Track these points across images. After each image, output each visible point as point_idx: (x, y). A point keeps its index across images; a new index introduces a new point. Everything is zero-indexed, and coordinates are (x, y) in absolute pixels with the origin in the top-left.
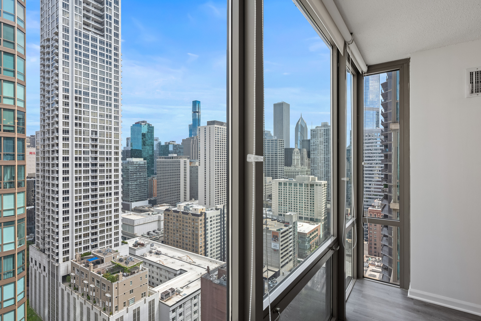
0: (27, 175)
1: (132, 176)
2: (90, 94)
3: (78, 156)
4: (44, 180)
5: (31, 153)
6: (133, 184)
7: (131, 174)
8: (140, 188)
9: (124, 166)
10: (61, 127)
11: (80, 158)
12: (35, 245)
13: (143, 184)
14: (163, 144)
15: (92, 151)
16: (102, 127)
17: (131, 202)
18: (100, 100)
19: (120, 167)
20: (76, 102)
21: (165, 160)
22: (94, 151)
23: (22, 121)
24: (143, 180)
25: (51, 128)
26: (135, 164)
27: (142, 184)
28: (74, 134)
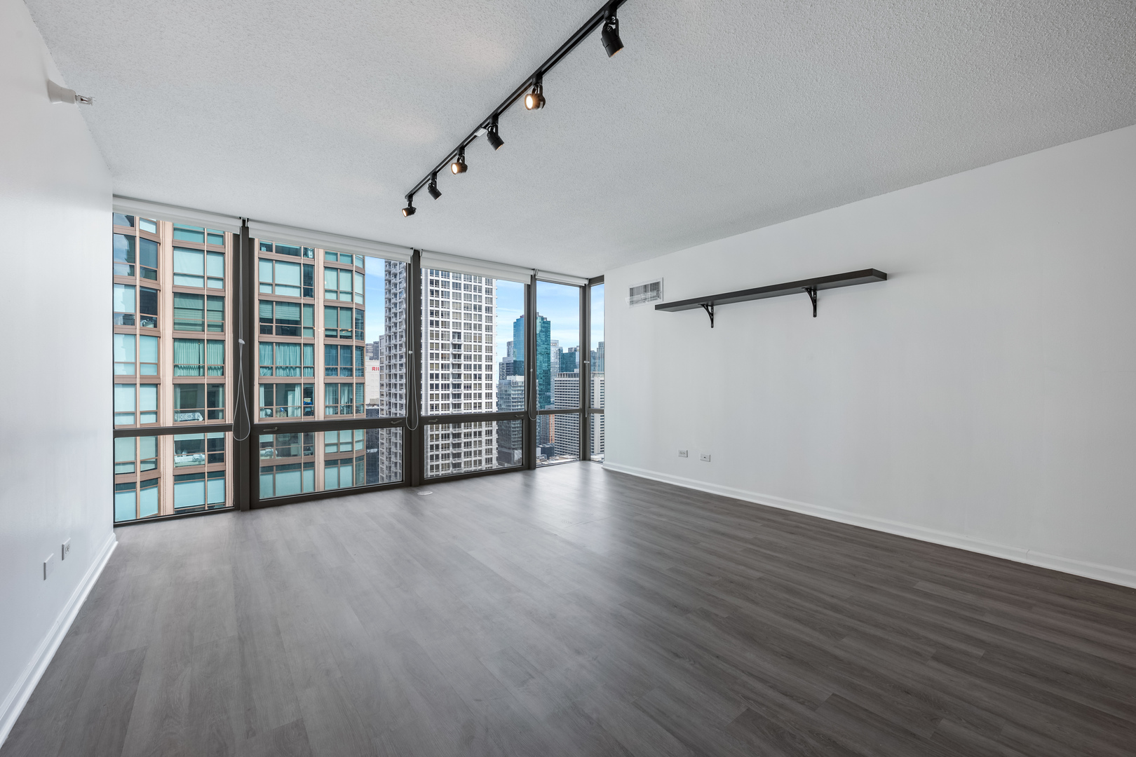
0: (367, 402)
3: (434, 372)
5: (374, 369)
7: (513, 402)
9: (503, 388)
11: (437, 376)
14: (565, 351)
15: (453, 364)
16: (468, 326)
17: (514, 449)
18: (465, 282)
19: (495, 391)
20: (432, 288)
21: (569, 379)
22: (456, 364)
23: (360, 323)
25: (398, 330)
26: (520, 386)
28: (429, 338)
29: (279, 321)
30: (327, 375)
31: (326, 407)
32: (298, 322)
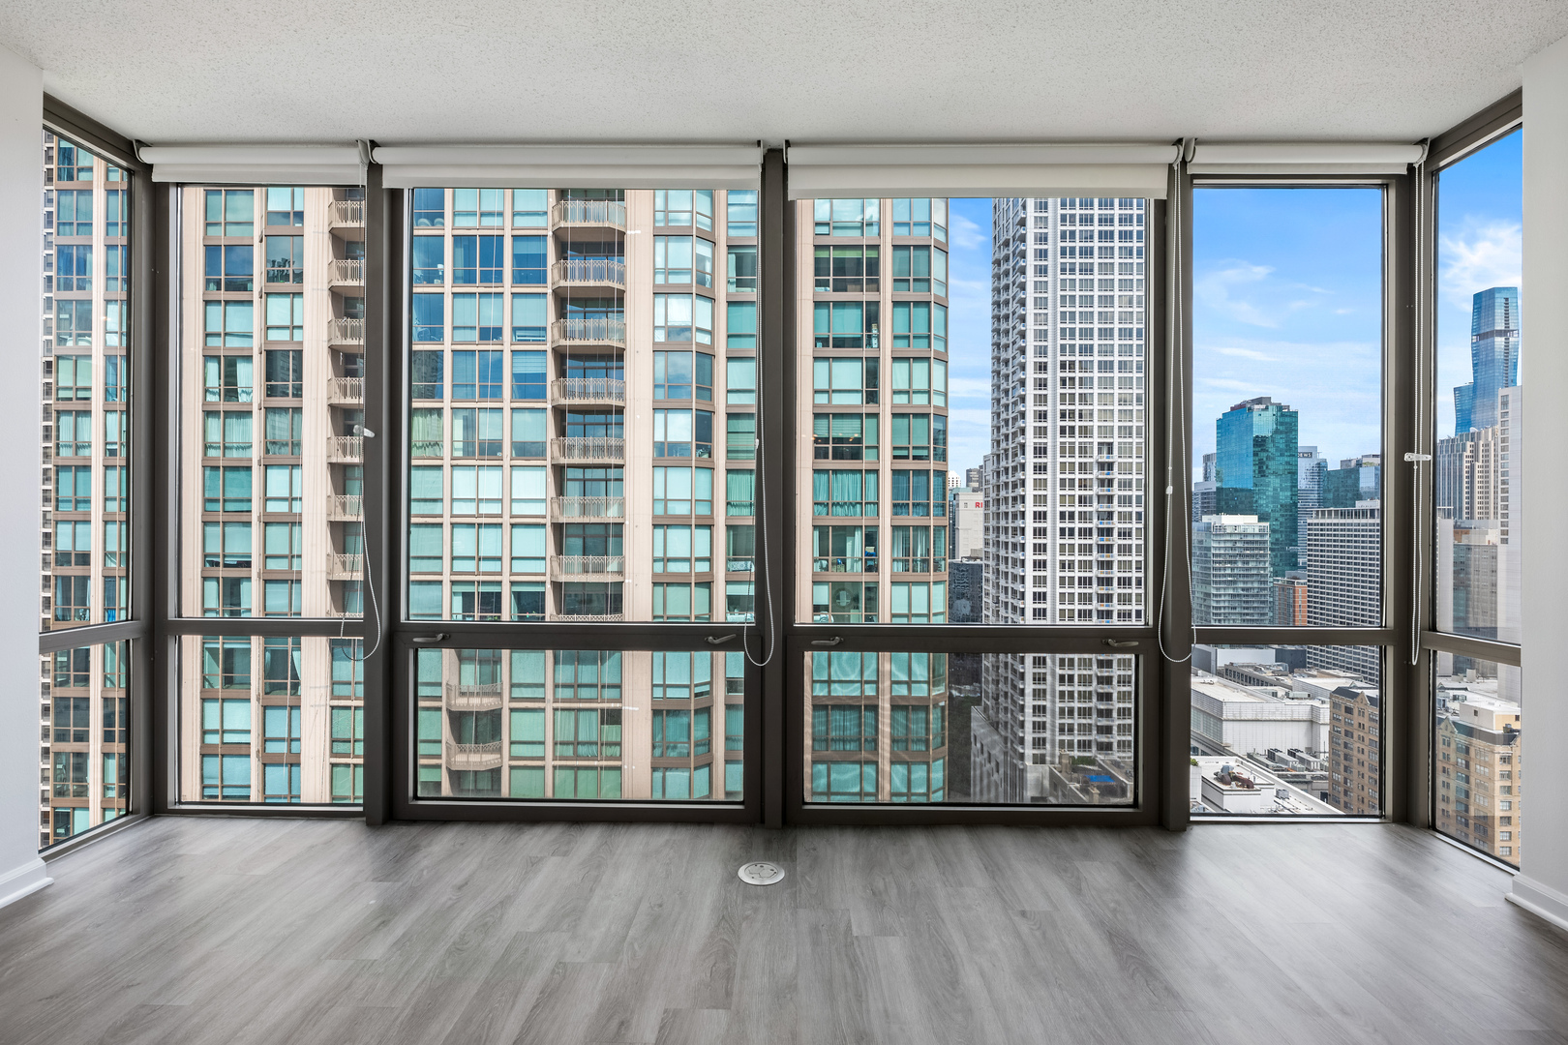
1: (1220, 569)
2: (1096, 349)
3: (1067, 509)
4: (998, 565)
5: (977, 505)
6: (1222, 592)
7: (1215, 562)
8: (1247, 608)
10: (1030, 440)
11: (1072, 515)
12: (982, 707)
13: (1257, 595)
14: (1333, 465)
15: (1099, 496)
16: (1126, 431)
18: (1121, 359)
20: (1064, 375)
21: (1342, 521)
22: (1104, 496)
23: (942, 435)
24: (1256, 585)
25: (1011, 446)
26: (1231, 534)
27: (1253, 596)
28: (1058, 455)
29: (837, 440)
30: (895, 513)
31: (894, 560)
32: (859, 440)
